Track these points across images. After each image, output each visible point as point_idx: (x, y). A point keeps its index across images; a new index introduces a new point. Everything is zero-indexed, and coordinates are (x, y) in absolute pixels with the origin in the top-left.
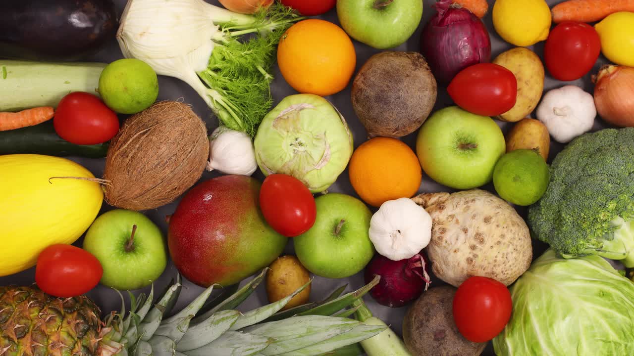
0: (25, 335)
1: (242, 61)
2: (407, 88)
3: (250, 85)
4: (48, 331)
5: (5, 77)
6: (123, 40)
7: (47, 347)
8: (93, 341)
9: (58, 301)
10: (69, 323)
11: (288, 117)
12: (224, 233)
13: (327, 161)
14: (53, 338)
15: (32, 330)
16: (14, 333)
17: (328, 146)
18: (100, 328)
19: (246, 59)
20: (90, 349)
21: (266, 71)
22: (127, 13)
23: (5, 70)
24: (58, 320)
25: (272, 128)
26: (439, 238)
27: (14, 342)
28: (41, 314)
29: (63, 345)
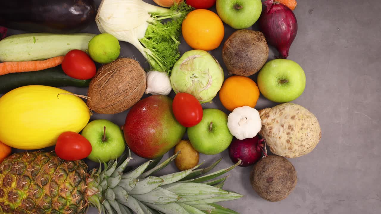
0: (46, 184)
1: (163, 33)
2: (252, 51)
3: (168, 46)
4: (58, 182)
5: (35, 42)
6: (99, 21)
7: (58, 191)
8: (83, 187)
9: (65, 164)
10: (70, 178)
11: (187, 63)
12: (153, 128)
13: (210, 85)
14: (62, 186)
15: (51, 181)
16: (40, 182)
17: (210, 77)
18: (87, 178)
19: (166, 32)
20: (82, 192)
21: (176, 39)
22: (101, 7)
23: (34, 38)
24: (65, 177)
25: (179, 70)
26: (269, 132)
27: (40, 187)
28: (55, 172)
29: (67, 191)
